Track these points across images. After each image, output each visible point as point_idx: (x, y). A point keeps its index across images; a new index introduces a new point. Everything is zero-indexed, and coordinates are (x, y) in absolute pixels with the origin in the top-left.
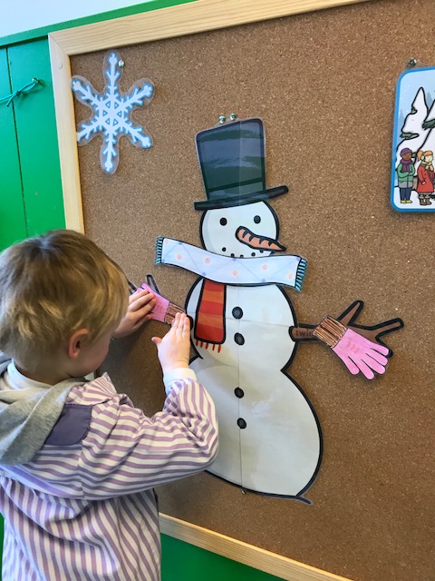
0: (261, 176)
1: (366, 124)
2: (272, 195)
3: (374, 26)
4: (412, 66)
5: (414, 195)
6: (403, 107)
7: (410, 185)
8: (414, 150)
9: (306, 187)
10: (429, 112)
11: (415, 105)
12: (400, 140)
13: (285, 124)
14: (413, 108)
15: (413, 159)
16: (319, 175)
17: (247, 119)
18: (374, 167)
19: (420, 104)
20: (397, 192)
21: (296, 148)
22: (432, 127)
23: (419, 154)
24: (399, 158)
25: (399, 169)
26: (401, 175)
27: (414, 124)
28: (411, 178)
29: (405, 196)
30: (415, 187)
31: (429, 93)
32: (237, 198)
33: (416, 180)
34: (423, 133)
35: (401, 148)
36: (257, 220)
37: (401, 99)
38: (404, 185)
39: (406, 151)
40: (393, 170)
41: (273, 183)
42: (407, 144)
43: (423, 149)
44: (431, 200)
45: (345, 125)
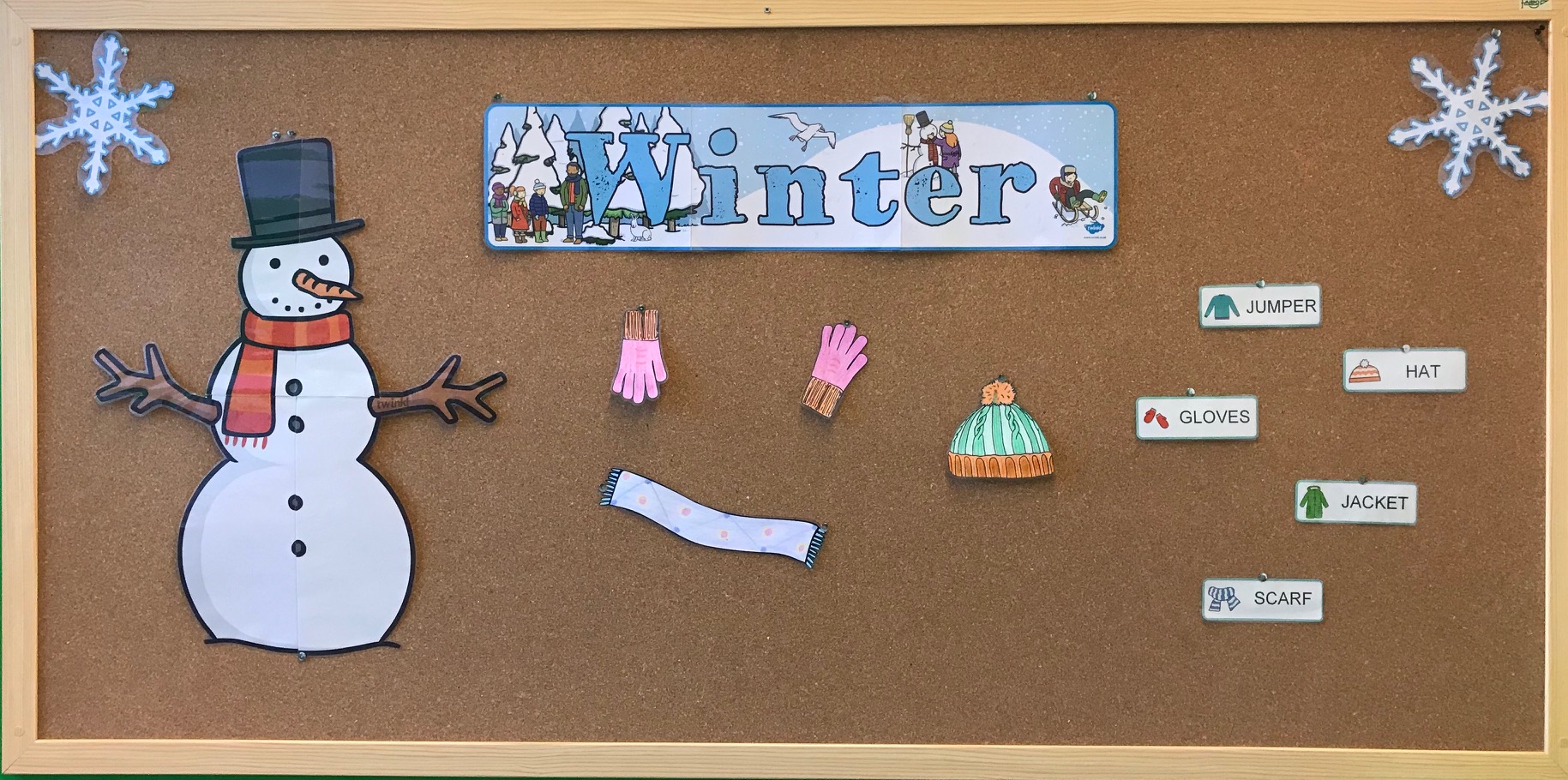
0: (328, 206)
1: (455, 154)
2: (342, 232)
3: (458, 56)
4: (497, 99)
5: (509, 232)
6: (493, 142)
7: (505, 221)
8: (506, 185)
9: (387, 222)
10: (518, 147)
11: (504, 139)
12: (491, 173)
13: (361, 147)
14: (502, 142)
15: (506, 194)
16: (403, 208)
17: (311, 137)
18: (466, 201)
19: (508, 138)
20: (491, 227)
21: (374, 176)
22: (522, 163)
23: (512, 189)
24: (492, 193)
25: (492, 205)
26: (495, 210)
27: (504, 158)
28: (504, 214)
29: (500, 233)
30: (509, 224)
31: (516, 129)
32: (297, 232)
33: (510, 216)
34: (514, 168)
35: (493, 182)
36: (324, 260)
37: (489, 132)
38: (498, 221)
39: (498, 186)
40: (486, 204)
41: (346, 215)
42: (497, 179)
43: (515, 185)
44: (526, 238)
45: (432, 154)
